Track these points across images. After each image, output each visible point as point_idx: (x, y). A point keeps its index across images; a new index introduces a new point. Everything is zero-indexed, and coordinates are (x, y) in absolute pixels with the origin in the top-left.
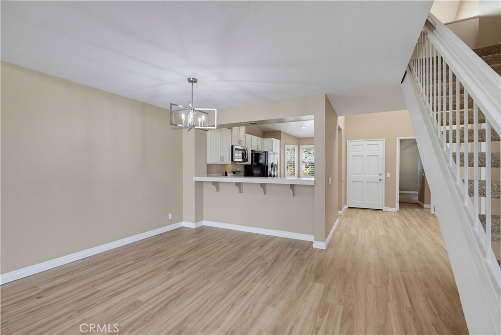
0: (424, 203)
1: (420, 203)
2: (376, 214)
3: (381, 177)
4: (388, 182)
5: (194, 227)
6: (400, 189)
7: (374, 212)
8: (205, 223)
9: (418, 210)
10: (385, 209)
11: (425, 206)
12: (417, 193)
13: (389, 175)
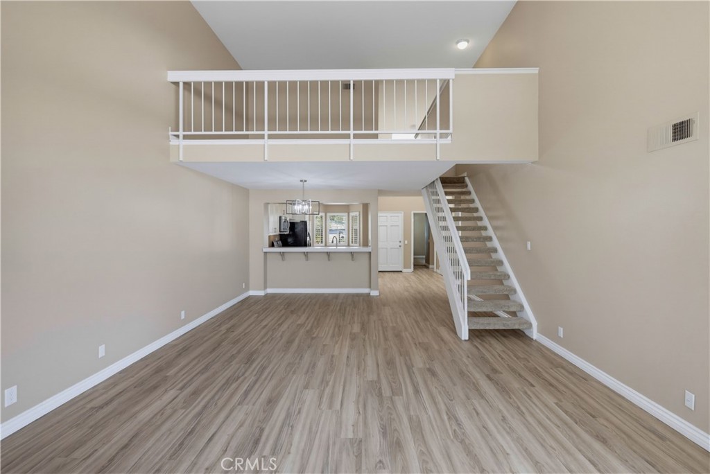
0: (429, 264)
1: (426, 264)
2: (399, 274)
3: (400, 244)
4: (406, 247)
5: (263, 294)
6: (414, 255)
7: (396, 274)
8: (270, 291)
9: (426, 270)
10: (404, 270)
11: (431, 266)
12: (424, 257)
13: (406, 242)
